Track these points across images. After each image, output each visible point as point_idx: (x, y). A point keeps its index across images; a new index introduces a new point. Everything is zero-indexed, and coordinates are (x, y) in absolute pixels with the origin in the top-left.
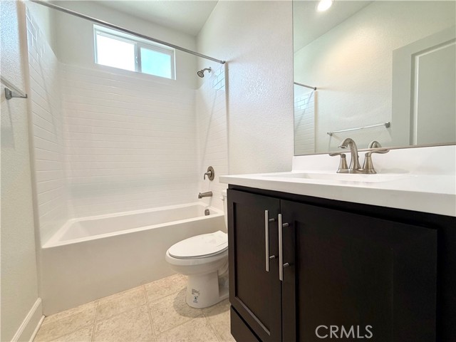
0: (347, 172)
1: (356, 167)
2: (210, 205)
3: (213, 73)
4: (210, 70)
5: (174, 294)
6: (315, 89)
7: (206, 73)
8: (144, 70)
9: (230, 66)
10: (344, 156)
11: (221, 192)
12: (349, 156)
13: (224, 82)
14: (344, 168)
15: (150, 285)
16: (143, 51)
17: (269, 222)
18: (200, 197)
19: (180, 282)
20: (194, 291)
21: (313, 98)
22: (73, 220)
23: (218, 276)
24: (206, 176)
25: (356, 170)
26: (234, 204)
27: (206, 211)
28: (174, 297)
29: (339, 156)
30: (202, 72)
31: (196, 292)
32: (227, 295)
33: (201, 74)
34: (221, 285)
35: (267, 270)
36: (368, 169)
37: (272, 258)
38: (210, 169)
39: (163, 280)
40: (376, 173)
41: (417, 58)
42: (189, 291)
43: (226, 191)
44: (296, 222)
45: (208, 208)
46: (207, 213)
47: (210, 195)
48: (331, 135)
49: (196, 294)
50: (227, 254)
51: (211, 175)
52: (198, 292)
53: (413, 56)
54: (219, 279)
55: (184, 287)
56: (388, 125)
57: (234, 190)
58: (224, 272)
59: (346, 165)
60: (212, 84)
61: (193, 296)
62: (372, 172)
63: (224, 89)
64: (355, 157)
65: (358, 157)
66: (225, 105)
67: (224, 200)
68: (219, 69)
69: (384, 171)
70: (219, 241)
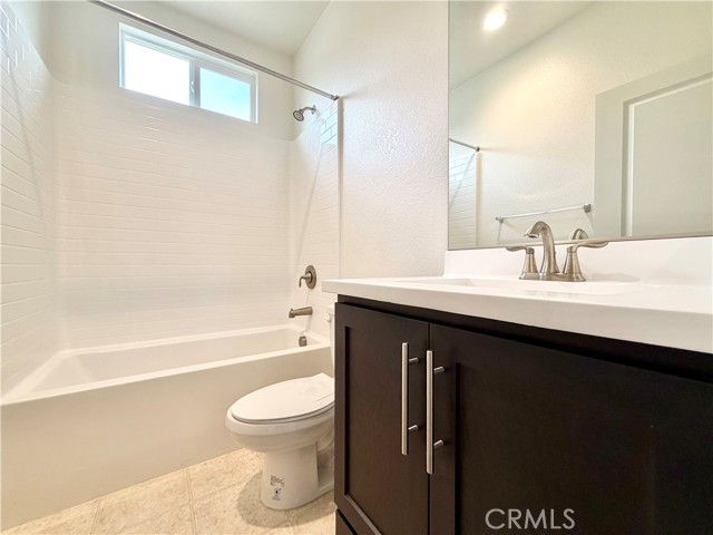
0: (538, 278)
1: (552, 271)
2: (307, 331)
3: (319, 115)
4: (313, 109)
5: (239, 484)
6: (478, 150)
7: (307, 114)
8: (205, 105)
9: (346, 104)
10: (531, 252)
11: (326, 306)
12: (539, 251)
13: (335, 130)
14: (532, 272)
15: (198, 468)
16: (205, 74)
17: (409, 364)
18: (292, 315)
19: (252, 463)
20: (274, 480)
21: (474, 164)
22: (66, 353)
23: (317, 452)
24: (303, 280)
25: (552, 275)
26: (347, 329)
27: (301, 338)
28: (238, 489)
29: (524, 251)
30: (301, 112)
31: (277, 480)
32: (330, 484)
33: (299, 115)
34: (321, 467)
35: (404, 452)
36: (571, 274)
37: (413, 430)
38: (310, 270)
39: (222, 459)
40: (584, 280)
41: (632, 108)
42: (266, 479)
43: (333, 307)
44: (459, 366)
45: (305, 334)
46: (303, 342)
47: (308, 312)
48: (502, 221)
49: (278, 485)
50: (332, 414)
51: (311, 279)
52: (280, 481)
53: (626, 105)
54: (318, 457)
55: (257, 471)
56: (588, 209)
57: (347, 304)
58: (328, 444)
59: (535, 266)
60: (317, 131)
61: (273, 489)
62: (578, 280)
63: (335, 141)
64: (550, 254)
65: (555, 253)
66: (337, 178)
67: (330, 321)
68: (328, 109)
69: (597, 277)
70: (320, 391)
